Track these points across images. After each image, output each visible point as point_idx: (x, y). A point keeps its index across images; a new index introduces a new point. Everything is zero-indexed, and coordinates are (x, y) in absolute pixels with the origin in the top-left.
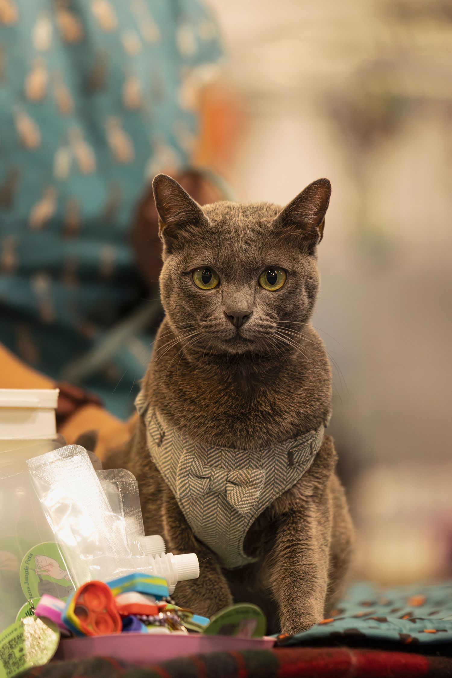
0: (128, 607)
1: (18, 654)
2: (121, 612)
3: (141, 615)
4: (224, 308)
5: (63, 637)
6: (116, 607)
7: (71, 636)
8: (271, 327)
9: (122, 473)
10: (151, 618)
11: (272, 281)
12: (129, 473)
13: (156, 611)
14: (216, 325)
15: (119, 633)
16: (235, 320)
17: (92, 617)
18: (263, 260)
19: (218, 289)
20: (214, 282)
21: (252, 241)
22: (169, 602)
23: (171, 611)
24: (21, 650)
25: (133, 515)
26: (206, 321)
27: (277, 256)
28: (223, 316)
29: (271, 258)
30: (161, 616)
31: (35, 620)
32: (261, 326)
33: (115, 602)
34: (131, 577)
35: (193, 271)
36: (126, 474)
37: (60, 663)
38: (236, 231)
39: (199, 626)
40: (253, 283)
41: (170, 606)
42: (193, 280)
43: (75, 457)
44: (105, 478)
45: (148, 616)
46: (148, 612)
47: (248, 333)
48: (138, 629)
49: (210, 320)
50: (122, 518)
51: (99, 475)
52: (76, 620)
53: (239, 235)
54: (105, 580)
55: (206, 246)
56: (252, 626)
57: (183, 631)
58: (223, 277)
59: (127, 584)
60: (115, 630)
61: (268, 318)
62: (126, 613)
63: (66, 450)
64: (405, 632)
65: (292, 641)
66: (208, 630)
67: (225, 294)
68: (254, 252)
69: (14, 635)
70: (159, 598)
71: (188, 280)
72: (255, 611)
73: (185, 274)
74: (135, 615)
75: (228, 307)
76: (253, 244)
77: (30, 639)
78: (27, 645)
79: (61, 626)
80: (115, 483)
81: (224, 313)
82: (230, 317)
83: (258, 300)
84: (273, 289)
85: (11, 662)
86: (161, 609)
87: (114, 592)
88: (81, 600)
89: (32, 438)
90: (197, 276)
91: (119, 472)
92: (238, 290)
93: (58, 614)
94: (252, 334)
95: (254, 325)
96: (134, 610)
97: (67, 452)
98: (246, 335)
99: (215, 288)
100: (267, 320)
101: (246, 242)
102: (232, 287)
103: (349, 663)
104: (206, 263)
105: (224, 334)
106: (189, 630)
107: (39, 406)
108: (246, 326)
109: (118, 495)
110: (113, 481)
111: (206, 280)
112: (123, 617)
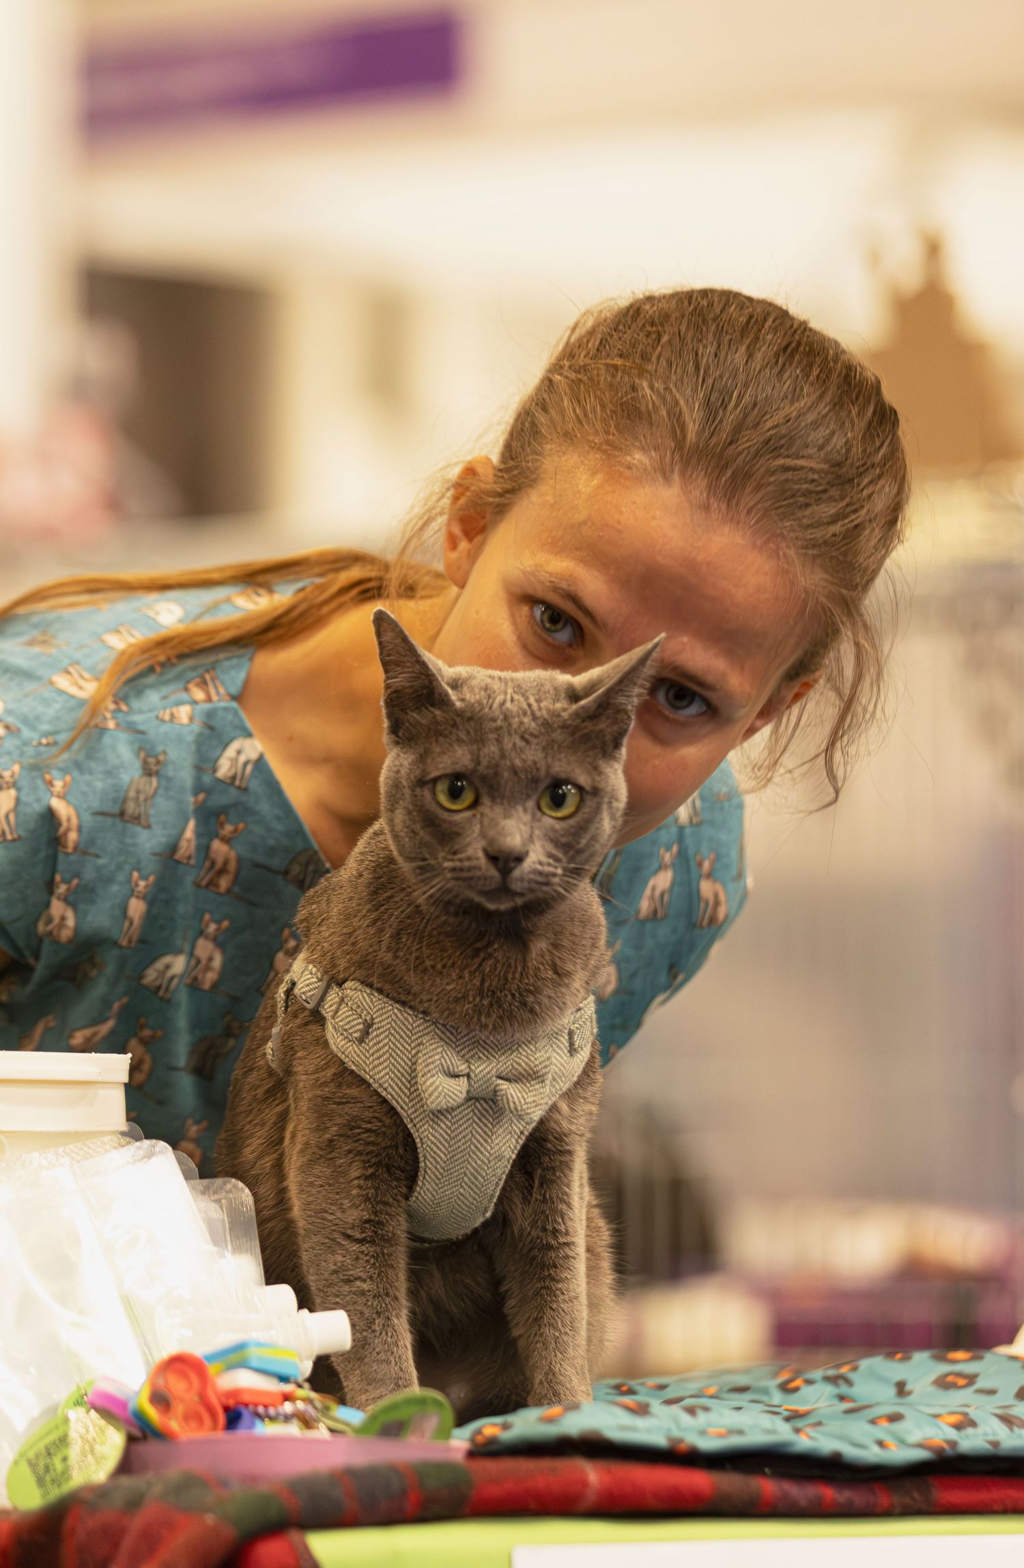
0: (235, 1393)
1: (59, 1466)
2: (224, 1400)
3: (256, 1405)
4: (483, 843)
5: (131, 1440)
6: (216, 1392)
7: (145, 1437)
8: (554, 875)
9: (229, 1186)
10: (272, 1411)
11: (558, 802)
12: (241, 1184)
13: (280, 1399)
14: (469, 869)
15: (221, 1435)
16: (501, 864)
17: (179, 1409)
18: (549, 767)
19: (474, 811)
20: (468, 797)
21: (532, 735)
22: (300, 1386)
23: (304, 1400)
24: (65, 1459)
25: (246, 1251)
26: (452, 860)
27: (569, 763)
28: (481, 854)
29: (561, 767)
30: (288, 1407)
31: (88, 1412)
32: (540, 873)
33: (214, 1386)
34: (240, 1347)
35: (435, 781)
36: (235, 1186)
37: (125, 1481)
38: (506, 718)
39: (347, 1424)
40: (531, 804)
41: (301, 1393)
42: (434, 793)
43: (154, 1159)
44: (203, 1193)
45: (266, 1407)
46: (267, 1401)
47: (519, 884)
48: (252, 1426)
49: (460, 860)
50: (228, 1254)
51: (193, 1188)
52: (152, 1413)
53: (510, 725)
54: (199, 1349)
55: (459, 740)
56: (432, 1423)
57: (322, 1432)
58: (483, 791)
59: (234, 1357)
60: (215, 1428)
61: (551, 861)
62: (231, 1402)
63: (139, 1148)
64: (676, 1433)
65: (494, 1447)
66: (361, 1430)
67: (486, 821)
68: (533, 754)
69: (54, 1436)
70: (284, 1379)
71: (427, 794)
72: (437, 1403)
73: (421, 782)
74: (246, 1405)
75: (491, 842)
76: (534, 741)
77: (79, 1441)
78: (74, 1452)
79: (128, 1422)
80: (218, 1201)
81: (485, 851)
82: (493, 858)
83: (537, 832)
84: (560, 814)
85: (48, 1478)
86: (287, 1397)
87: (212, 1369)
88: (161, 1382)
89: (87, 1129)
90: (442, 787)
91: (225, 1183)
92: (507, 816)
93: (123, 1405)
94: (526, 885)
95: (530, 872)
96: (246, 1398)
97: (141, 1152)
98: (517, 886)
99: (470, 808)
100: (549, 865)
101: (522, 738)
102: (498, 810)
103: (585, 1483)
104: (458, 768)
105: (481, 882)
106: (331, 1430)
107: (100, 1079)
108: (517, 873)
109: (223, 1220)
110: (216, 1197)
111: (455, 794)
112: (226, 1409)
